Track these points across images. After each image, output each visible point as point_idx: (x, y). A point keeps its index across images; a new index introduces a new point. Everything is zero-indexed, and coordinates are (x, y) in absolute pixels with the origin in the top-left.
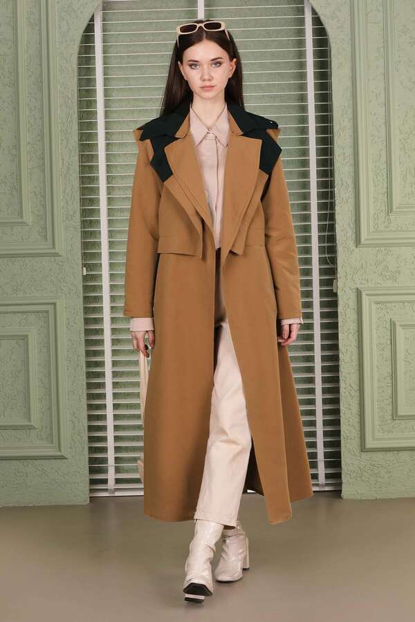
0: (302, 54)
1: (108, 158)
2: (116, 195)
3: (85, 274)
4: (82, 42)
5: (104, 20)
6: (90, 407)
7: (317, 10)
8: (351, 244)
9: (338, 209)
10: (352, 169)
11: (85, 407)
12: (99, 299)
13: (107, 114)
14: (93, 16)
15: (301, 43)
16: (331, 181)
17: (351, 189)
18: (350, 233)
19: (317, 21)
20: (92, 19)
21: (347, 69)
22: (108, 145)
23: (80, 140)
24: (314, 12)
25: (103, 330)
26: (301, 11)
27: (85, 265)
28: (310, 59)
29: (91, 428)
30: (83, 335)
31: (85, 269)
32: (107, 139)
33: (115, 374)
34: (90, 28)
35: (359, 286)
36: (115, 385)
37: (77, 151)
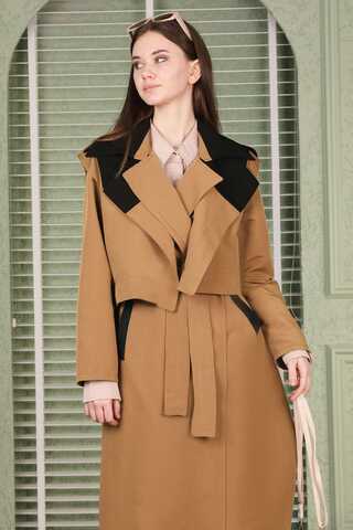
0: (264, 76)
1: (43, 193)
2: (51, 236)
3: (14, 325)
4: (13, 61)
5: (39, 35)
6: (19, 480)
7: (282, 26)
8: (319, 293)
9: (304, 254)
10: (320, 208)
11: (13, 480)
12: (30, 355)
13: (41, 143)
14: (26, 30)
15: (264, 63)
16: (297, 222)
17: (319, 231)
18: (319, 282)
19: (282, 38)
20: (25, 34)
21: (315, 94)
22: (42, 179)
23: (11, 172)
24: (279, 28)
25: (34, 391)
26: (264, 26)
27: (15, 316)
28: (274, 83)
29: (19, 505)
30: (11, 397)
31: (14, 321)
32: (41, 171)
33: (48, 442)
34: (23, 44)
35: (328, 343)
36: (48, 454)
37: (7, 185)
